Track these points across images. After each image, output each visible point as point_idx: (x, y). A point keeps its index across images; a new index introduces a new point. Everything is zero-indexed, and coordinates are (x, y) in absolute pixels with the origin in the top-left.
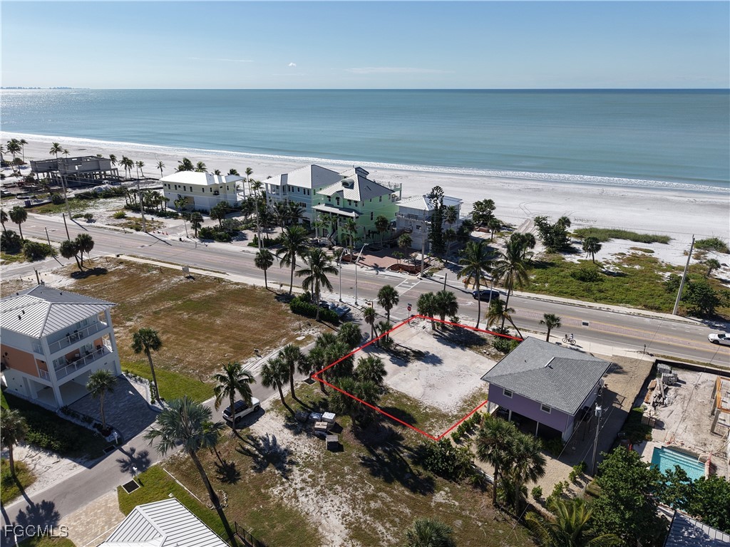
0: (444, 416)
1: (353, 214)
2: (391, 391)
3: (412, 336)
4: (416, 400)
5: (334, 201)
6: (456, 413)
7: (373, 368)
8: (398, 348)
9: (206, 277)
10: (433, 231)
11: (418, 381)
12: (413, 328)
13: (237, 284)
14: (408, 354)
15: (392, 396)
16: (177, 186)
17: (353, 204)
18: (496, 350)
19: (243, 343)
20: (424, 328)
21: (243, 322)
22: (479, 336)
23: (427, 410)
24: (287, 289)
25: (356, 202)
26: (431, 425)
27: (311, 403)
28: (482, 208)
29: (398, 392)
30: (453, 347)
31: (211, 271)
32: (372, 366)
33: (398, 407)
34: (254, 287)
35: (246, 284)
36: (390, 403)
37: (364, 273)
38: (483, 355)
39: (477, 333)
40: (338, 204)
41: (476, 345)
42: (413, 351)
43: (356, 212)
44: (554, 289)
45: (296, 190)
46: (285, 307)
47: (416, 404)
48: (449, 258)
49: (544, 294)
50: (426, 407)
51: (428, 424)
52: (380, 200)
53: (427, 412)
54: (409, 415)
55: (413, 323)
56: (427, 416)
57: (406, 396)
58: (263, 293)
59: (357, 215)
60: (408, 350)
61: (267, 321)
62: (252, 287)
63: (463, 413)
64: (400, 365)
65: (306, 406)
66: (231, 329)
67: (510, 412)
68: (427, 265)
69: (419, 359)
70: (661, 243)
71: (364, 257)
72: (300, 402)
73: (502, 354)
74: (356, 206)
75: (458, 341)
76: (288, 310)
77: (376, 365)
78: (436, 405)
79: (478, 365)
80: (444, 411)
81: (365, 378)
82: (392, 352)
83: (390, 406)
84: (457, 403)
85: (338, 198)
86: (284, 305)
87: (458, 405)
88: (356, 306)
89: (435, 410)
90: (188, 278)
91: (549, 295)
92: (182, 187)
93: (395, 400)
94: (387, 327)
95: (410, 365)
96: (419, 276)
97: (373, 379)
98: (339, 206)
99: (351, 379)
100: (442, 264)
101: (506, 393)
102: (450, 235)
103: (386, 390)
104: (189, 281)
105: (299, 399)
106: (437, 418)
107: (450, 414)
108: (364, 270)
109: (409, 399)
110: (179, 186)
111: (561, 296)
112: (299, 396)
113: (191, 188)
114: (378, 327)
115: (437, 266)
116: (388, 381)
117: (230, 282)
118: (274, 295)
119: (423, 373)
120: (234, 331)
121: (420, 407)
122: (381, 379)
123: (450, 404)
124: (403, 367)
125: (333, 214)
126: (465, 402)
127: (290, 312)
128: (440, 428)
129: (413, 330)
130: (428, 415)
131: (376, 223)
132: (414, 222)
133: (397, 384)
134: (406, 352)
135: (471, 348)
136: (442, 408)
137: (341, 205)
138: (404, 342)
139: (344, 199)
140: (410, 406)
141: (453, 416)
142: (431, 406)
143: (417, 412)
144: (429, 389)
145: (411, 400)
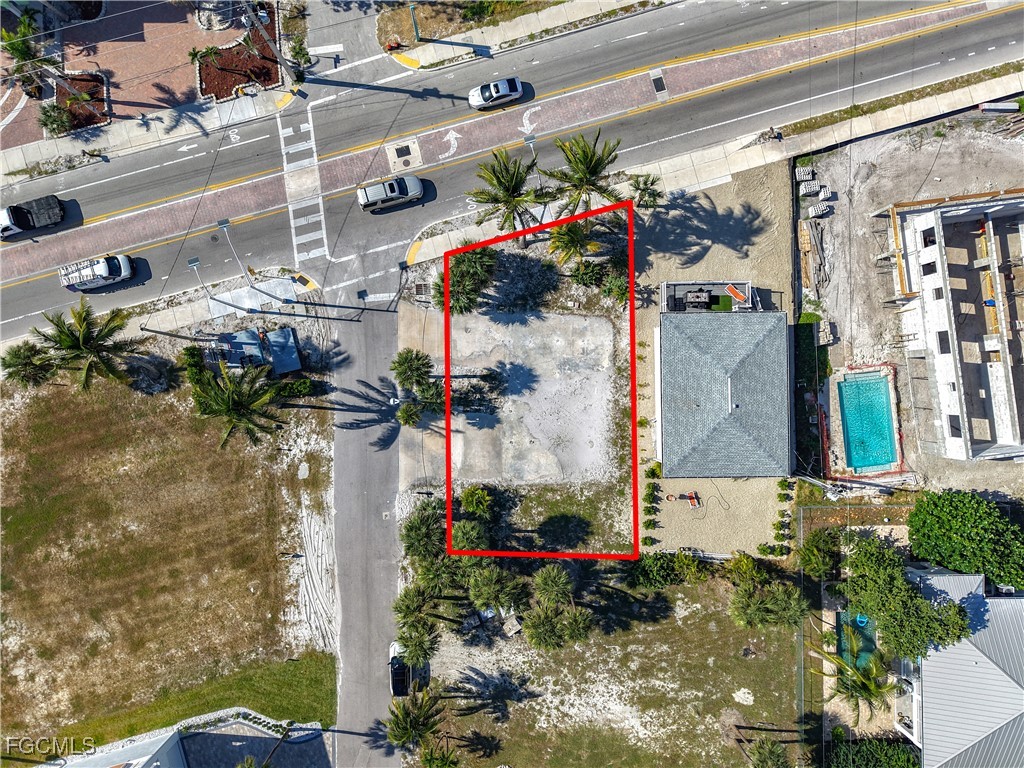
0: (611, 489)
2: (524, 492)
4: (562, 487)
14: (480, 391)
15: (531, 499)
22: (538, 263)
23: (586, 493)
26: (607, 516)
29: (531, 487)
33: (553, 514)
36: (538, 514)
39: (531, 253)
42: (482, 378)
47: (568, 493)
50: (582, 489)
51: (602, 517)
54: (573, 517)
55: (419, 288)
57: (546, 488)
60: (473, 381)
63: (625, 467)
75: (520, 297)
78: (589, 478)
80: (605, 480)
84: (608, 454)
87: (611, 457)
89: (594, 488)
93: (540, 504)
106: (605, 499)
107: (614, 481)
116: (505, 473)
119: (530, 421)
121: (574, 494)
123: (601, 461)
126: (615, 443)
130: (592, 501)
133: (518, 472)
134: (475, 389)
136: (598, 478)
140: (564, 501)
141: (620, 480)
142: (585, 484)
143: (578, 505)
144: (559, 451)
145: (557, 491)
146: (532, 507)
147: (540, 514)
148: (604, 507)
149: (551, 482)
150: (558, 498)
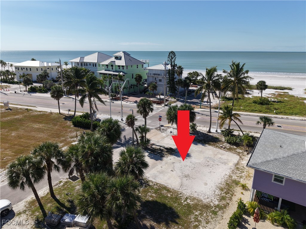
0: (207, 207)
1: (121, 73)
2: (151, 184)
3: (164, 138)
4: (175, 192)
5: (110, 68)
6: (217, 203)
7: (133, 160)
8: (154, 146)
9: (21, 109)
10: (170, 80)
11: (174, 172)
12: (163, 133)
13: (40, 112)
14: (162, 150)
15: (152, 188)
16: (23, 68)
17: (121, 68)
18: (229, 145)
19: (25, 148)
20: (171, 132)
21: (33, 134)
22: (212, 136)
23: (189, 201)
24: (72, 113)
25: (123, 66)
26: (196, 220)
27: (69, 201)
28: (192, 76)
29: (157, 184)
30: (196, 144)
31: (26, 106)
32: (131, 156)
33: (159, 200)
34: (51, 113)
35: (47, 112)
36: (150, 196)
37: (128, 105)
38: (221, 149)
39: (211, 134)
40: (112, 69)
41: (213, 142)
42: (166, 149)
43: (123, 72)
44: (248, 109)
45: (88, 65)
46: (69, 123)
47: (177, 197)
48: (179, 97)
49: (242, 111)
50: (187, 198)
51: (192, 218)
52: (137, 67)
53: (188, 204)
54: (171, 208)
55: (163, 130)
56: (190, 209)
57: (165, 188)
58: (57, 116)
59: (123, 74)
60: (162, 148)
61: (52, 132)
62: (50, 113)
63: (224, 202)
64: (157, 160)
65: (63, 205)
66: (21, 138)
67: (280, 200)
68: (167, 100)
69: (171, 154)
70: (289, 90)
71: (128, 97)
72: (58, 201)
73: (235, 147)
74: (123, 69)
75: (199, 140)
76: (71, 125)
77: (136, 156)
78: (195, 195)
79: (220, 156)
80: (205, 201)
81: (123, 172)
82: (149, 149)
83: (151, 199)
84: (215, 191)
85: (112, 66)
86: (69, 122)
87: (216, 193)
88: (122, 121)
89: (196, 201)
90: (7, 109)
91: (245, 112)
92: (25, 69)
93: (155, 193)
94: (144, 130)
95: (165, 159)
96: (163, 105)
97: (133, 172)
98: (112, 70)
99: (105, 174)
100: (175, 100)
101: (276, 180)
102: (180, 82)
103: (146, 183)
104: (7, 111)
105: (58, 197)
106: (200, 210)
107: (212, 205)
108: (128, 103)
109: (168, 190)
110: (24, 68)
111: (254, 112)
112: (59, 194)
113: (30, 69)
114: (137, 130)
115: (173, 101)
116: (148, 174)
117: (36, 111)
118: (64, 117)
119: (177, 165)
120: (22, 140)
121: (180, 198)
122: (141, 173)
123: (208, 193)
124: (159, 161)
125: (109, 74)
126: (222, 190)
127: (72, 126)
128: (207, 223)
129: (164, 134)
130: (190, 207)
131: (136, 78)
132: (158, 77)
133: (155, 177)
134: (160, 149)
135: (210, 144)
136: (202, 198)
137: (114, 70)
138: (158, 142)
139: (116, 65)
140: (171, 198)
141: (216, 206)
142: (191, 197)
143: (178, 204)
144: (185, 179)
145: (171, 192)
146: (149, 192)
147: (151, 196)
148: (197, 213)
149: (170, 187)
150: (169, 195)
